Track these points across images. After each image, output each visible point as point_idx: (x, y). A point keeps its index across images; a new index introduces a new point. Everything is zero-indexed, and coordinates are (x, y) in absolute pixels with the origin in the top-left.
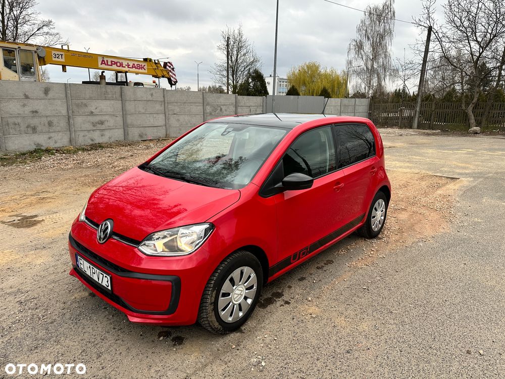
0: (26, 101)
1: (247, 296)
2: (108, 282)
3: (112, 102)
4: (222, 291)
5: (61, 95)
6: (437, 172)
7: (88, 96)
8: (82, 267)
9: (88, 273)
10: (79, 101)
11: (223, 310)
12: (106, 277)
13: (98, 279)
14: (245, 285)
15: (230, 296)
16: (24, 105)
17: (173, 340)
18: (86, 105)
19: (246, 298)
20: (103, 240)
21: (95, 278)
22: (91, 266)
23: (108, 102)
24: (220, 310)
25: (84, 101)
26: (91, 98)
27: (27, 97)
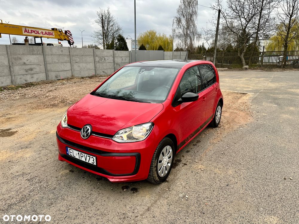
1: (169, 162)
2: (93, 160)
3: (38, 56)
4: (159, 160)
5: (4, 53)
6: (235, 91)
7: (21, 53)
8: (72, 154)
9: (77, 157)
10: (16, 56)
11: (159, 170)
12: (92, 158)
13: (86, 160)
14: (168, 156)
15: (162, 162)
17: (132, 190)
18: (20, 59)
19: (168, 163)
20: (86, 137)
21: (83, 159)
22: (80, 153)
23: (35, 56)
24: (158, 170)
25: (20, 56)
26: (23, 54)
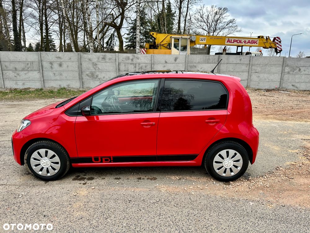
0: (165, 65)
3: (212, 65)
5: (183, 61)
7: (197, 62)
10: (192, 65)
16: (164, 67)
18: (195, 67)
23: (209, 65)
25: (195, 64)
26: (199, 63)
27: (166, 62)
